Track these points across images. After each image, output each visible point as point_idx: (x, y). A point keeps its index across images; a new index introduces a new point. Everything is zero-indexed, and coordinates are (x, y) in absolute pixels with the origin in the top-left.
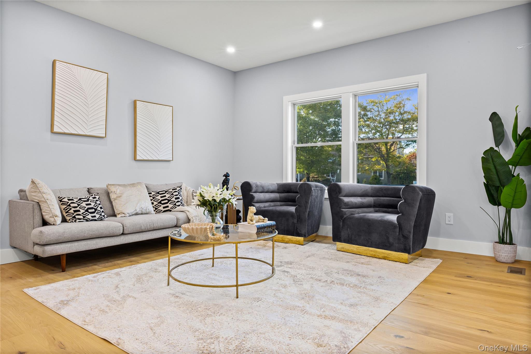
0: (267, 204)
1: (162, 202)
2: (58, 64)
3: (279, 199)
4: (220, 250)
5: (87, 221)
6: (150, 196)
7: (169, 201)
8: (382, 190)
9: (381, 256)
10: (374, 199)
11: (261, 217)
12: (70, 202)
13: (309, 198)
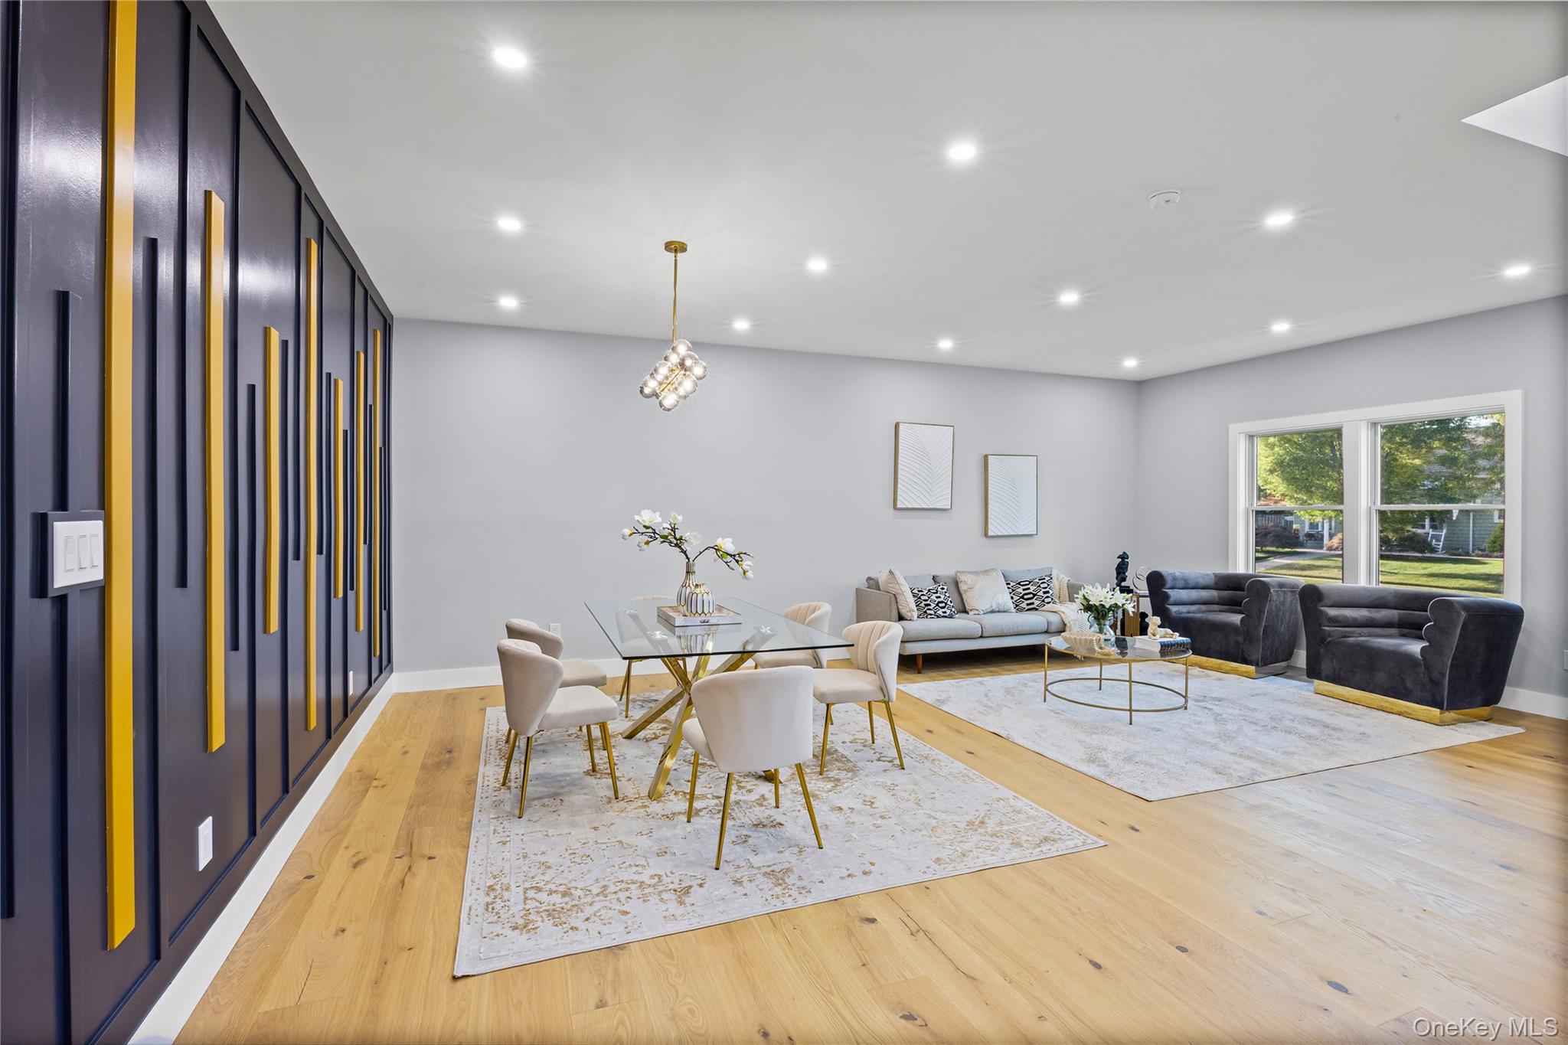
0: (1193, 608)
1: (1025, 597)
2: (901, 427)
3: (1217, 600)
4: (1109, 671)
5: (938, 617)
6: (1009, 588)
7: (1034, 595)
8: (1419, 598)
9: (1396, 709)
10: (1399, 614)
11: (1169, 631)
12: (920, 593)
13: (1265, 604)
